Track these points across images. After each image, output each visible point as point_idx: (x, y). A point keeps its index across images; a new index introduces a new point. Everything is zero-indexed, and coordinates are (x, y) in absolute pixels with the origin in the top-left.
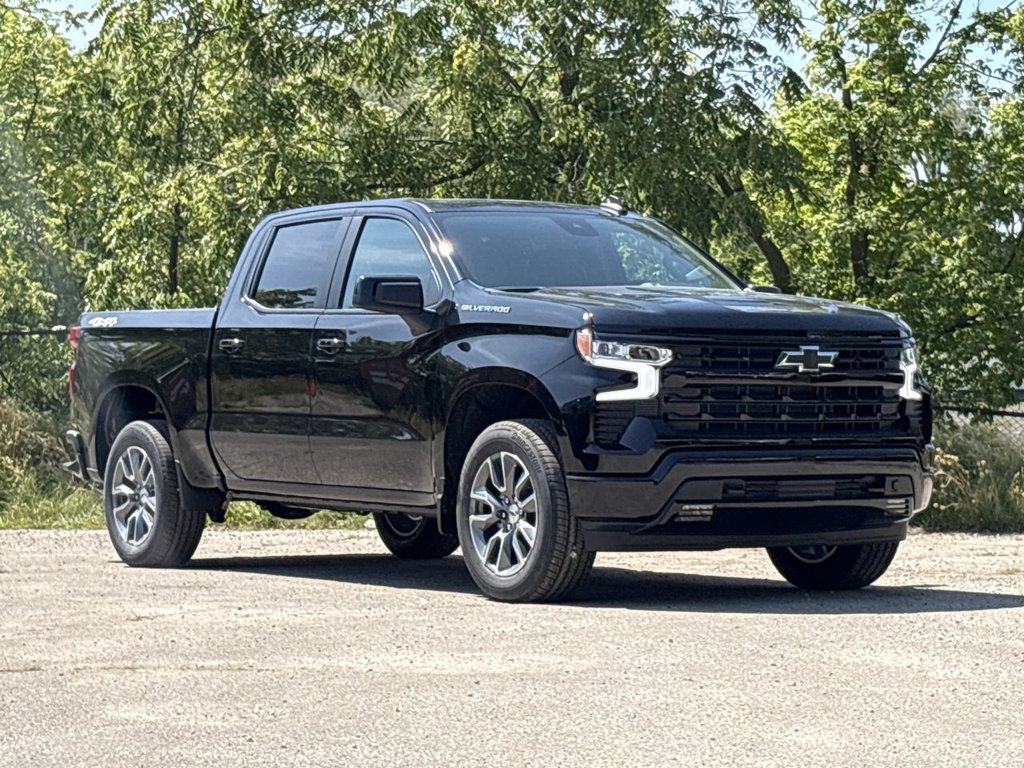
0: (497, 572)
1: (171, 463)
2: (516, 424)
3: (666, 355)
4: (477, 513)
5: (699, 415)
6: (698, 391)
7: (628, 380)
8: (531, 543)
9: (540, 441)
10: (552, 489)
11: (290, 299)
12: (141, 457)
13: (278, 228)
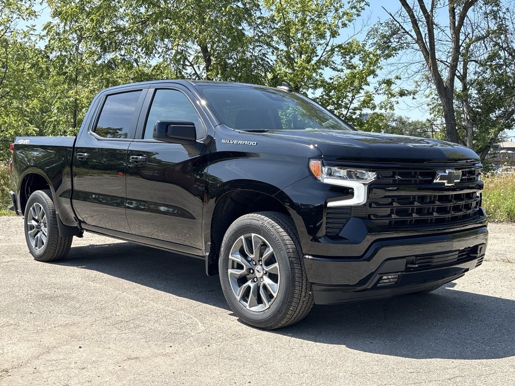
0: (248, 307)
1: (54, 212)
2: (263, 217)
3: (371, 176)
4: (233, 268)
5: (390, 215)
6: (390, 200)
7: (347, 192)
8: (275, 295)
9: (281, 230)
10: (291, 263)
11: (113, 133)
12: (40, 208)
13: (107, 96)
